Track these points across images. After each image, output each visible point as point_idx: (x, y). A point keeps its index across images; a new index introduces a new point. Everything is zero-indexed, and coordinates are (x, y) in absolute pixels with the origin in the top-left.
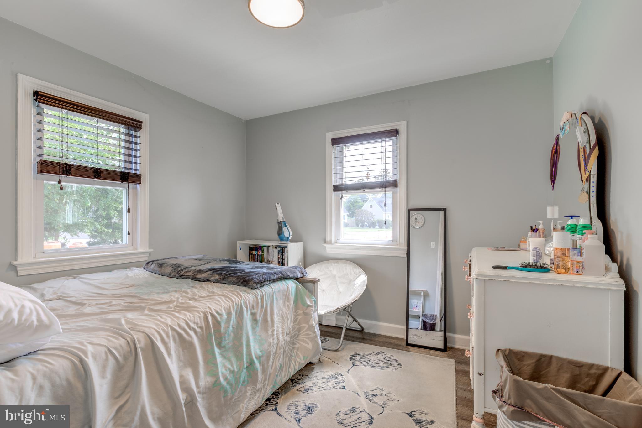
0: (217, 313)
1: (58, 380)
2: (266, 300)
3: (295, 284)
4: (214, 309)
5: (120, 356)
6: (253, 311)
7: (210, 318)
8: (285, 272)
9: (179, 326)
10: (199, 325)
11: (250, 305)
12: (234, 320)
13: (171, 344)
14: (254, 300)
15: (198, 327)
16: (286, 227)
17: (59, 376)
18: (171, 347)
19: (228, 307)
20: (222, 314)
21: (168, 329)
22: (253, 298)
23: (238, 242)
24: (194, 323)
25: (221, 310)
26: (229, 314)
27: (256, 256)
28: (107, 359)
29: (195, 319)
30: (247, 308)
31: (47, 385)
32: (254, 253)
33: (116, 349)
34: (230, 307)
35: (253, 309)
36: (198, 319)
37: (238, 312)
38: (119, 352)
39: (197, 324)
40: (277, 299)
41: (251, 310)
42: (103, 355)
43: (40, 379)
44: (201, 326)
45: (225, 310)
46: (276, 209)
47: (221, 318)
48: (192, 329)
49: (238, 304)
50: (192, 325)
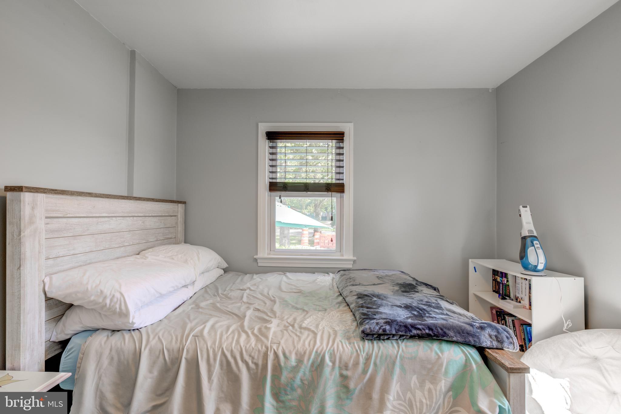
0: (284, 354)
1: (122, 358)
2: (375, 364)
3: (464, 358)
4: (283, 348)
5: (169, 358)
6: (345, 372)
7: (271, 356)
8: (442, 329)
9: (232, 352)
10: (255, 361)
11: (340, 362)
12: (307, 373)
13: (214, 368)
14: (351, 357)
15: (252, 362)
16: (533, 247)
17: (124, 355)
18: (213, 371)
19: (303, 353)
20: (288, 358)
21: (218, 351)
22: (352, 353)
23: (470, 260)
24: (250, 356)
25: (290, 353)
26: (300, 361)
27: (501, 285)
28: (158, 357)
29: (252, 352)
30: (334, 363)
31: (116, 358)
32: (499, 279)
33: (168, 350)
34: (305, 353)
35: (347, 370)
36: (257, 353)
37: (315, 365)
38: (169, 355)
39: (253, 358)
40: (403, 369)
41: (340, 368)
42: (157, 353)
43: (114, 353)
44: (257, 362)
45: (296, 354)
46: (520, 215)
47: (285, 363)
48: (244, 361)
49: (320, 354)
50: (246, 357)
